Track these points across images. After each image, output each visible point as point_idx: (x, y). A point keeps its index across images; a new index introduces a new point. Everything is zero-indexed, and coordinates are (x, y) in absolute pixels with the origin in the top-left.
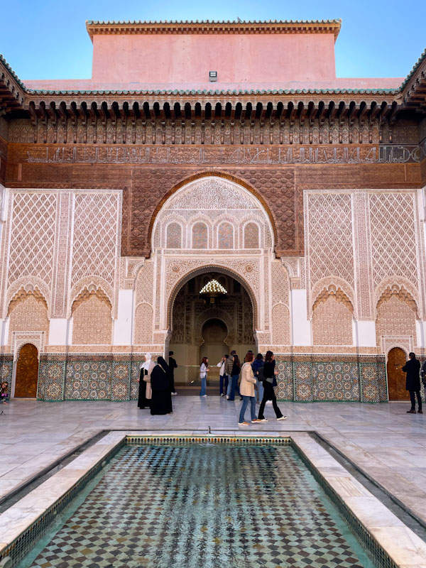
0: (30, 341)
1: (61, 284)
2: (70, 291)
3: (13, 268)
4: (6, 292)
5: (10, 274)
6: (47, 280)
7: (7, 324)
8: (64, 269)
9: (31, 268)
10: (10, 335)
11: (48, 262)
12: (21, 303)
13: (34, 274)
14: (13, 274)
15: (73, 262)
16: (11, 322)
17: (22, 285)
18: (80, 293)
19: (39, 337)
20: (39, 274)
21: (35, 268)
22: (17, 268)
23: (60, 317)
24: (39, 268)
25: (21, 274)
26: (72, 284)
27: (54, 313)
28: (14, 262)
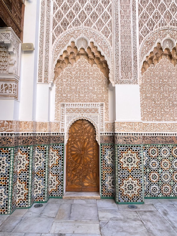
0: (85, 116)
1: (126, 37)
2: (139, 47)
3: (59, 16)
4: (52, 47)
5: (55, 23)
6: (106, 33)
7: (53, 93)
8: (128, 17)
9: (83, 17)
10: (57, 108)
11: (106, 10)
12: (69, 66)
13: (89, 24)
14: (59, 24)
15: (140, 9)
16: (57, 91)
17: (72, 39)
18: (152, 50)
19: (96, 110)
20: (94, 24)
21: (88, 17)
22: (65, 16)
23: (130, 83)
24: (94, 16)
25: (71, 24)
26: (141, 38)
27: (120, 76)
28: (59, 8)
